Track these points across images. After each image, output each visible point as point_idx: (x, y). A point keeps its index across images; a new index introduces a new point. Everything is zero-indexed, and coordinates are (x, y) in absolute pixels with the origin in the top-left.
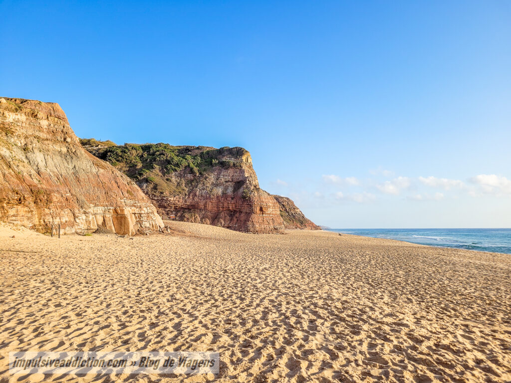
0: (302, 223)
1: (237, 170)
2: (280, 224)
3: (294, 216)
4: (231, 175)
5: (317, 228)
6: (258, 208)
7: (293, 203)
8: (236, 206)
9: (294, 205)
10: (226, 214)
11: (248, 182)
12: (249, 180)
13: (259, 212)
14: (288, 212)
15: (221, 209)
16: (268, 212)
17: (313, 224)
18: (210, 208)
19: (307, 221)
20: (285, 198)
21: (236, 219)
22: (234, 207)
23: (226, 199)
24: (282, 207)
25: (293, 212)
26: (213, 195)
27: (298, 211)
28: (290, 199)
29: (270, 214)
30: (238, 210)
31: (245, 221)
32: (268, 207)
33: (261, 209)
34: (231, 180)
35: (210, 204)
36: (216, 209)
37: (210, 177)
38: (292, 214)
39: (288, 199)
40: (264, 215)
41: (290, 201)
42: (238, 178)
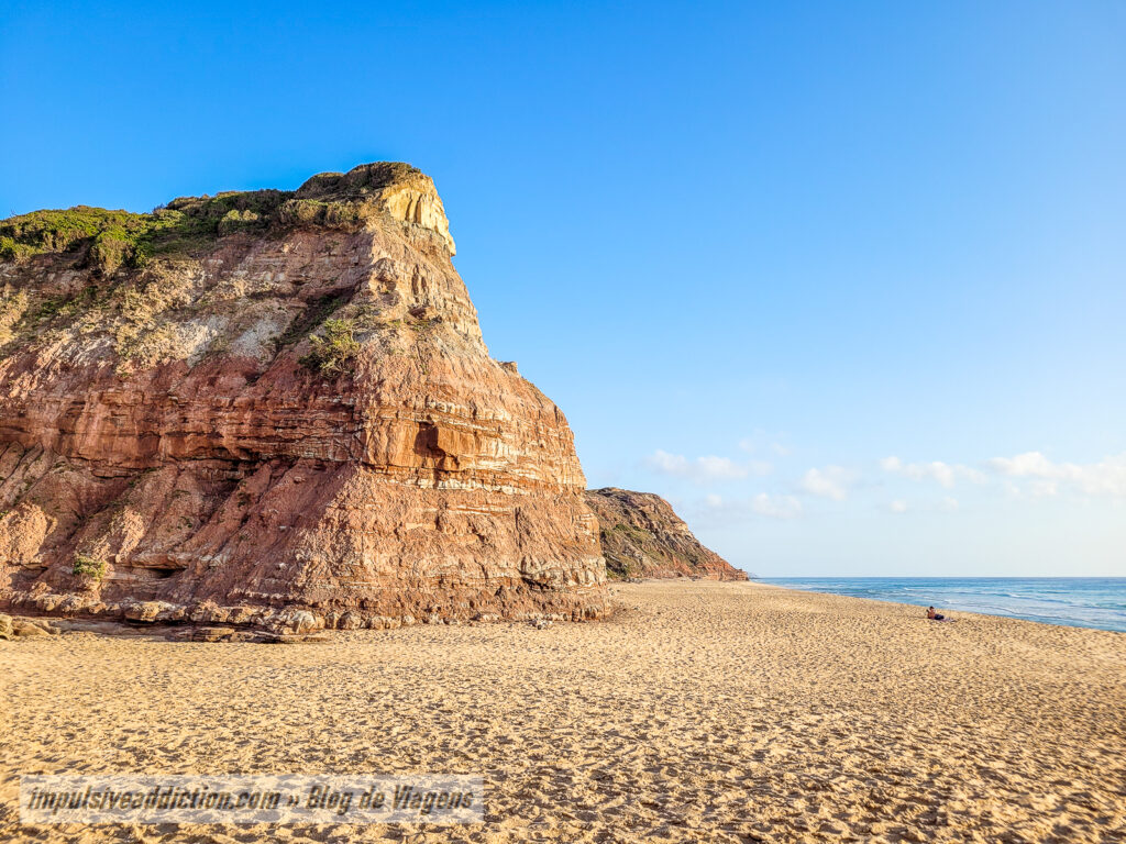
0: (694, 562)
1: (338, 238)
2: (571, 548)
3: (673, 542)
4: (296, 262)
5: (736, 575)
6: (405, 434)
7: (668, 507)
8: (258, 424)
9: (672, 514)
10: (187, 481)
11: (373, 285)
12: (381, 279)
13: (414, 461)
14: (656, 532)
15: (166, 446)
16: (484, 465)
17: (724, 564)
18: (91, 441)
19: (709, 556)
20: (650, 495)
21: (239, 513)
22: (245, 429)
23: (212, 382)
24: (641, 517)
25: (671, 533)
26: (137, 361)
27: (683, 528)
28: (663, 497)
29: (500, 477)
30: (267, 449)
31: (296, 522)
32: (482, 429)
33: (428, 441)
34: (287, 288)
35: (101, 411)
36: (130, 445)
37: (173, 276)
38: (668, 538)
39: (655, 497)
40: (452, 483)
41: (661, 502)
42: (328, 276)
